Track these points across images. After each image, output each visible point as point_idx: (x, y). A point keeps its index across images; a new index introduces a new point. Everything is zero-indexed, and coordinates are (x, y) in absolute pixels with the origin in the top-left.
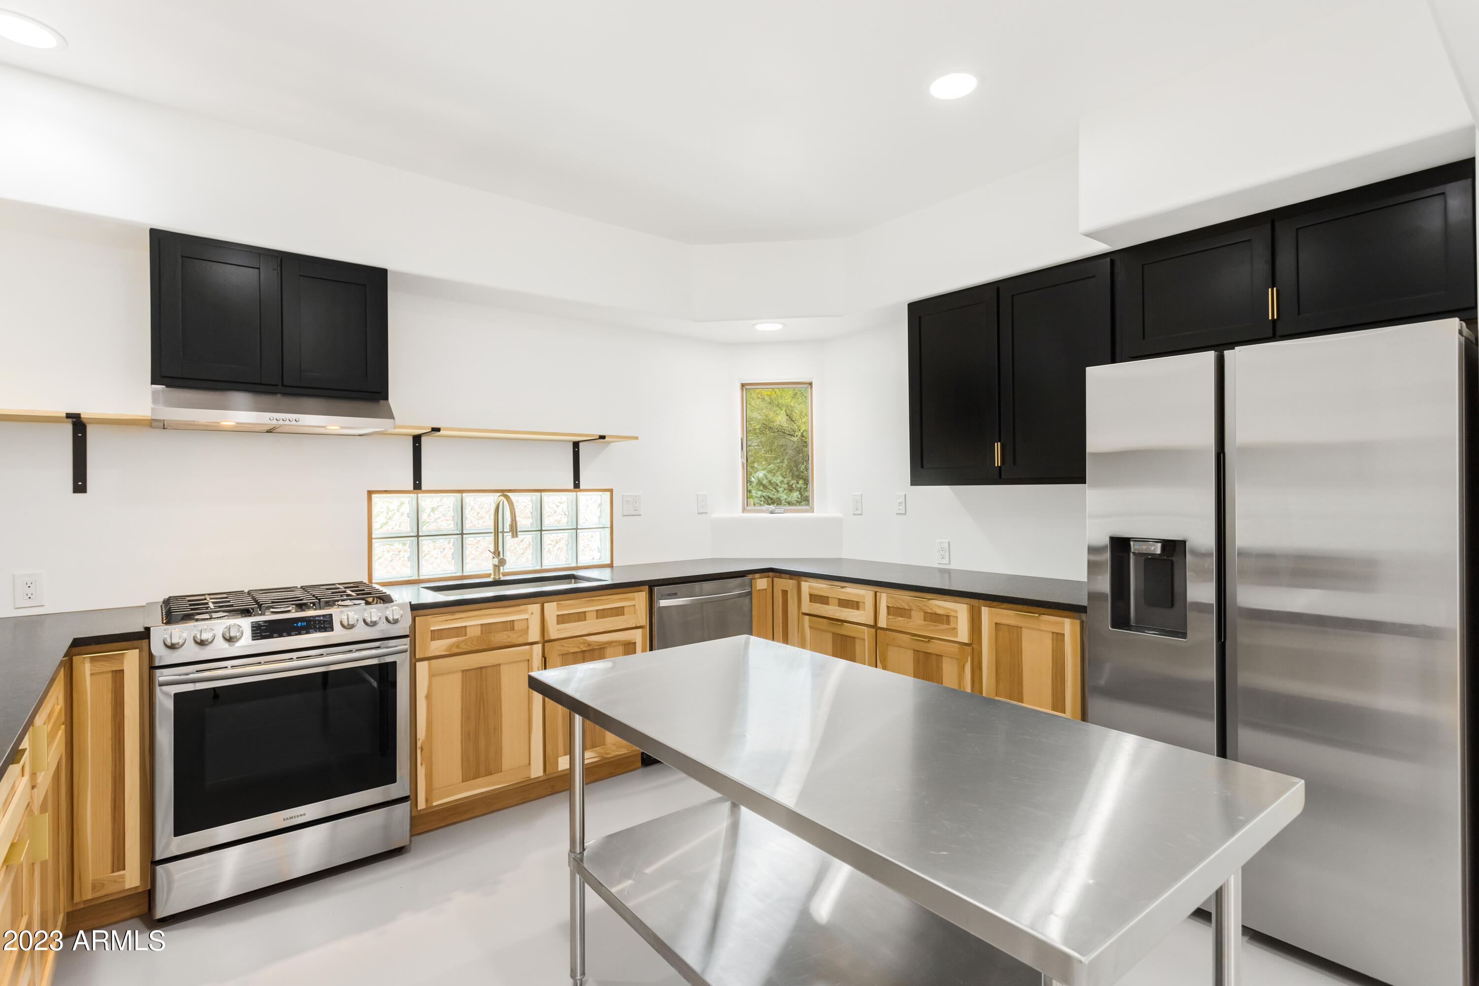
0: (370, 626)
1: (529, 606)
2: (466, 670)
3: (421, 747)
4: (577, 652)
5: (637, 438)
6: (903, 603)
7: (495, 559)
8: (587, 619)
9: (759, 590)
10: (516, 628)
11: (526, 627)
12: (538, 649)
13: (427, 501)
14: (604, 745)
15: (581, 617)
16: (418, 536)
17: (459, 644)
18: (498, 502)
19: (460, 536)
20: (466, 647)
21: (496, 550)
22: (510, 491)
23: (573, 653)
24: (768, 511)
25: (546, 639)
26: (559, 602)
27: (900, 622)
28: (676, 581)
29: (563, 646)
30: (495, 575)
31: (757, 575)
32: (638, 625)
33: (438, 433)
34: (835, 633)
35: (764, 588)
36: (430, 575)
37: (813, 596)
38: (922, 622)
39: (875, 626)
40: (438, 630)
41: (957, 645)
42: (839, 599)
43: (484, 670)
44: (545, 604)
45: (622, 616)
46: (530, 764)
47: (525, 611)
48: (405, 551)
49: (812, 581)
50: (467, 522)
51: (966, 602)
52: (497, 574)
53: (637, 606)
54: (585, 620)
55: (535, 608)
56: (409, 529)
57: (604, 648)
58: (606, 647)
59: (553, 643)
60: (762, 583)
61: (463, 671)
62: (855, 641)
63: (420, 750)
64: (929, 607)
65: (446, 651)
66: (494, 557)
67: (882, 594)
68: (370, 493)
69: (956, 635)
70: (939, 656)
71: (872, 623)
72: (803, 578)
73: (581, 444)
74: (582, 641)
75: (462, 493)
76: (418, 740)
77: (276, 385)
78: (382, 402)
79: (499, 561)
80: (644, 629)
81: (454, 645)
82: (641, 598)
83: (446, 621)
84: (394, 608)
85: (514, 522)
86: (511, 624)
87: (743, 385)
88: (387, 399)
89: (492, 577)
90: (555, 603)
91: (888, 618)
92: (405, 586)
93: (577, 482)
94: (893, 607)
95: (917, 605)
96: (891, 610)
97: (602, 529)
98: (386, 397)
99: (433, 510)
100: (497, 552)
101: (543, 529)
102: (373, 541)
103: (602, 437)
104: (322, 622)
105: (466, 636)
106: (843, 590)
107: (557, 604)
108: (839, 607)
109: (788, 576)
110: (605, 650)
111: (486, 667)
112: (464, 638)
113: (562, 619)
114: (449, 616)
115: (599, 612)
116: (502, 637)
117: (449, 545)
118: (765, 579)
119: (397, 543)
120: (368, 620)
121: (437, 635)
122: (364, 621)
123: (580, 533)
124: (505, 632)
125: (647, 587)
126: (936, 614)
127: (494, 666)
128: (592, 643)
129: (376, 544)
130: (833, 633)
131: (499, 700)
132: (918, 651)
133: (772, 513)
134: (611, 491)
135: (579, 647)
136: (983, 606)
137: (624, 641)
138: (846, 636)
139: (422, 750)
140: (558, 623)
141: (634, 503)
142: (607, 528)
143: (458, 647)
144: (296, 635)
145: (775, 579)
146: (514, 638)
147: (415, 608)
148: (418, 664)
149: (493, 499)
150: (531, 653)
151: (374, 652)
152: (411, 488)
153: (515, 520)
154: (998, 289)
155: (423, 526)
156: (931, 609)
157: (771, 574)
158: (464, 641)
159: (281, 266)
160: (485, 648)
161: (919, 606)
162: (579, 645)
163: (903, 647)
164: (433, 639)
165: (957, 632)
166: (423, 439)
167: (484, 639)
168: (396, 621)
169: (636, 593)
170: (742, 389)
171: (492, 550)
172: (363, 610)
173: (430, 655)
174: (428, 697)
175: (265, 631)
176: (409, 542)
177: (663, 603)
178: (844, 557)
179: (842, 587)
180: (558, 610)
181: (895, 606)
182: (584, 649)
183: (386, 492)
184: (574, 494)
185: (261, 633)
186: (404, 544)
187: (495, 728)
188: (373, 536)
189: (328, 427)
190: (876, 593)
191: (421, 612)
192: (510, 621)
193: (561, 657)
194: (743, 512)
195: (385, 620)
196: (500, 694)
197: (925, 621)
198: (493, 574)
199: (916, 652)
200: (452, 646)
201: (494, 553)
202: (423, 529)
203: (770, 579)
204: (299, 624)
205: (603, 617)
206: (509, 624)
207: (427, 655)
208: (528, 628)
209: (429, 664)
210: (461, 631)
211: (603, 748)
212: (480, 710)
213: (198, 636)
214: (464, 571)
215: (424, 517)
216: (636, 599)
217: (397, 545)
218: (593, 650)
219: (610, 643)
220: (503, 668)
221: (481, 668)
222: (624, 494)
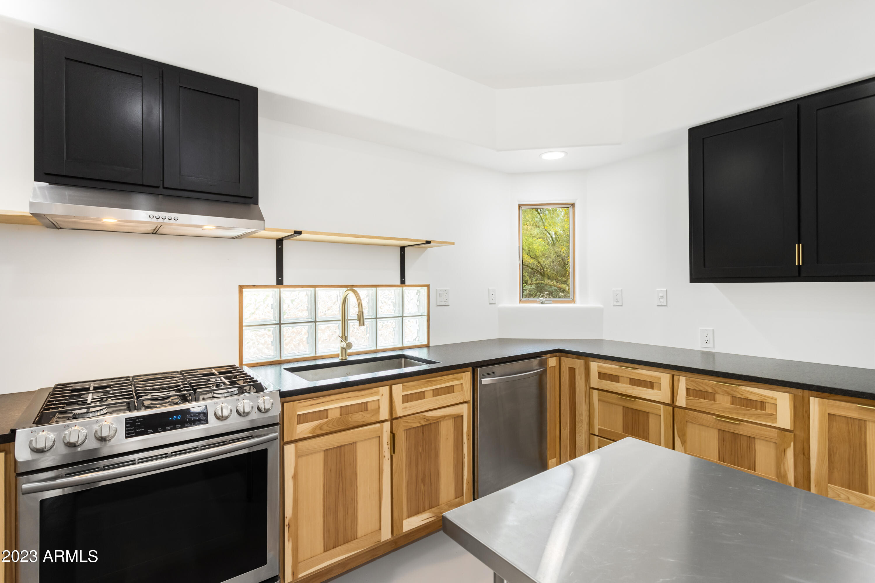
0: (243, 416)
1: (380, 388)
2: (327, 450)
3: (289, 524)
4: (418, 427)
5: (453, 243)
6: (706, 387)
7: (343, 343)
8: (426, 398)
9: (550, 367)
10: (369, 408)
11: (377, 407)
12: (387, 425)
13: (286, 293)
14: (438, 505)
15: (421, 396)
16: (280, 324)
17: (322, 426)
18: (346, 295)
19: (314, 323)
20: (328, 428)
21: (344, 335)
22: (357, 286)
23: (415, 428)
24: (539, 302)
25: (394, 416)
26: (403, 384)
27: (703, 403)
28: (494, 362)
29: (407, 422)
30: (342, 356)
31: (548, 356)
32: (465, 400)
33: (299, 237)
34: (625, 407)
35: (554, 365)
36: (290, 356)
37: (602, 375)
38: (729, 405)
39: (672, 404)
40: (304, 414)
41: (776, 430)
42: (630, 378)
43: (343, 448)
44: (393, 386)
45: (452, 393)
46: (380, 529)
47: (377, 393)
48: (269, 336)
49: (600, 362)
50: (319, 311)
51: (785, 391)
52: (344, 355)
53: (464, 385)
54: (424, 398)
55: (385, 390)
56: (272, 318)
57: (439, 421)
58: (441, 421)
59: (399, 420)
60: (552, 362)
61: (325, 451)
62: (648, 416)
63: (287, 527)
64: (739, 393)
65: (310, 433)
66: (342, 341)
67: (681, 377)
68: (241, 287)
69: (775, 420)
70: (751, 439)
71: (669, 401)
72: (590, 359)
73: (406, 248)
74: (421, 417)
75: (315, 288)
76: (285, 518)
77: (158, 187)
78: (253, 206)
79: (347, 344)
80: (469, 404)
81: (317, 427)
82: (467, 376)
83: (311, 405)
84: (266, 398)
85: (361, 312)
86: (365, 405)
87: (520, 206)
88: (258, 204)
89: (340, 357)
90: (401, 385)
91: (687, 398)
92: (270, 366)
93: (403, 279)
94: (694, 389)
95: (724, 390)
96: (691, 391)
97: (420, 317)
98: (256, 202)
99: (292, 301)
100: (344, 337)
101: (378, 317)
102: (244, 328)
103: (428, 242)
104: (197, 414)
105: (327, 418)
106: (636, 371)
107: (403, 385)
108: (630, 385)
109: (575, 356)
110: (440, 423)
111: (344, 445)
112: (327, 419)
113: (406, 399)
114: (313, 401)
115: (435, 390)
116: (359, 418)
117: (304, 330)
118: (555, 358)
119: (263, 330)
120: (241, 410)
121: (303, 419)
122: (237, 411)
123: (405, 320)
124: (360, 413)
125: (471, 368)
126: (747, 399)
127: (351, 444)
128: (430, 418)
129: (247, 332)
130: (624, 407)
131: (355, 474)
132: (723, 431)
133: (543, 303)
134: (428, 286)
135: (420, 422)
136: (812, 396)
137: (454, 415)
138: (638, 410)
139: (289, 526)
140: (403, 402)
141: (445, 295)
142: (425, 315)
143: (321, 429)
144: (171, 429)
145: (562, 358)
146: (367, 417)
147: (284, 395)
148: (286, 447)
149: (341, 293)
150: (382, 428)
151: (246, 442)
152: (275, 283)
153: (362, 311)
154: (798, 106)
155: (284, 315)
156: (742, 395)
157: (558, 354)
158: (326, 423)
159: (163, 77)
160: (344, 428)
161: (726, 391)
162: (420, 421)
163: (705, 426)
164: (299, 423)
165: (776, 418)
166: (285, 242)
167: (343, 421)
168: (267, 411)
169: (463, 373)
170: (519, 209)
171: (341, 335)
172: (236, 400)
173: (297, 438)
174: (295, 477)
175: (139, 427)
176: (272, 329)
177: (486, 381)
178: (604, 338)
179: (635, 369)
180: (403, 391)
181: (696, 389)
182: (424, 424)
183: (254, 286)
184: (401, 288)
185: (135, 429)
186: (269, 330)
187: (351, 500)
188: (244, 324)
189: (204, 227)
190: (673, 376)
191: (288, 399)
192: (365, 403)
193: (405, 432)
194: (520, 303)
195: (256, 410)
196: (356, 469)
197: (732, 404)
198: (340, 355)
199: (721, 432)
200: (315, 429)
201: (342, 337)
202: (284, 318)
203: (558, 358)
204: (175, 418)
205: (438, 395)
206: (363, 405)
207: (294, 438)
208: (379, 408)
209: (296, 447)
210: (323, 414)
211: (438, 509)
212: (339, 485)
213: (67, 438)
214: (317, 353)
215: (284, 307)
216: (463, 378)
217: (263, 331)
218: (431, 424)
219: (443, 417)
220: (358, 444)
221: (340, 447)
222: (438, 289)
